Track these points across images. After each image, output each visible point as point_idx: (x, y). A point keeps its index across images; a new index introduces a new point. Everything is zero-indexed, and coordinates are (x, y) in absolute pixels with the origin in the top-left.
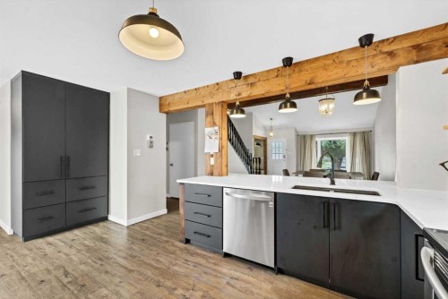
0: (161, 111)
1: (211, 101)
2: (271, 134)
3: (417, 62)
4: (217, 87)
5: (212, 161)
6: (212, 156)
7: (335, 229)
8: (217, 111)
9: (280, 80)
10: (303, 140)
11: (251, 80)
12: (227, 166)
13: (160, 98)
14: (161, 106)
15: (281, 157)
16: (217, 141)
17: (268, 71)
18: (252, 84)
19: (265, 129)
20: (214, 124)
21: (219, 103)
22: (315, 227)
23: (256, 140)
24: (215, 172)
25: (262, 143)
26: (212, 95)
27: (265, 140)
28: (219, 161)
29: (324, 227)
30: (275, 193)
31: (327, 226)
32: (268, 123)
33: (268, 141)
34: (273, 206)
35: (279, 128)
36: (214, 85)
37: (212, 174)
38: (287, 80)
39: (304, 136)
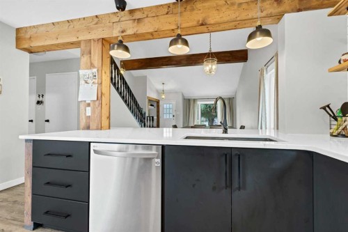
0: (18, 47)
1: (88, 37)
2: (163, 97)
3: (299, 10)
4: (96, 20)
5: (89, 111)
6: (89, 105)
7: (239, 189)
8: (96, 50)
9: (171, 18)
10: (188, 103)
11: (138, 15)
12: (109, 118)
13: (18, 30)
14: (18, 39)
15: (171, 117)
16: (95, 87)
17: (158, 7)
18: (139, 20)
19: (158, 92)
20: (92, 66)
21: (98, 40)
22: (214, 188)
23: (150, 100)
24: (93, 125)
25: (155, 104)
26: (89, 30)
27: (158, 102)
28: (98, 111)
29: (226, 187)
30: (163, 147)
31: (229, 185)
32: (160, 87)
33: (161, 103)
34: (160, 165)
35: (170, 92)
36: (92, 18)
37: (88, 128)
38: (178, 19)
39: (189, 100)
